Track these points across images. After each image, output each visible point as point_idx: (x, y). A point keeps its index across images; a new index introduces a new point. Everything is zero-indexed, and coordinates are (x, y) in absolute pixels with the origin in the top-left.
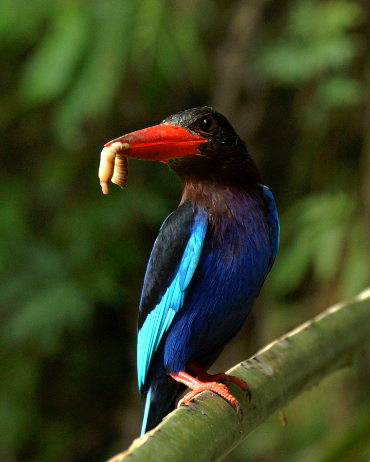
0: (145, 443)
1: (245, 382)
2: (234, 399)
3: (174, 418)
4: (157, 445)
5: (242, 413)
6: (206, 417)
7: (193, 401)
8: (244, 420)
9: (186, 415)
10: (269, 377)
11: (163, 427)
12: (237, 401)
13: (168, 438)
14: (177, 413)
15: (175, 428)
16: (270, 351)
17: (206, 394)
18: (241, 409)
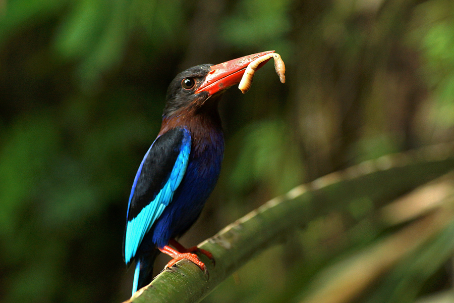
0: (141, 295)
1: (210, 254)
2: (202, 264)
3: (162, 278)
4: (150, 296)
5: (208, 274)
6: (184, 277)
7: (175, 266)
8: (210, 279)
9: (170, 275)
10: (227, 250)
11: (154, 284)
12: (205, 266)
13: (158, 291)
14: (164, 274)
15: (163, 284)
16: (229, 232)
17: (184, 261)
18: (207, 272)
